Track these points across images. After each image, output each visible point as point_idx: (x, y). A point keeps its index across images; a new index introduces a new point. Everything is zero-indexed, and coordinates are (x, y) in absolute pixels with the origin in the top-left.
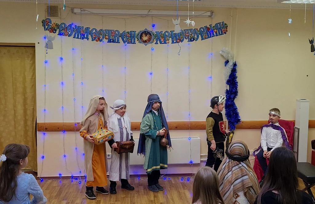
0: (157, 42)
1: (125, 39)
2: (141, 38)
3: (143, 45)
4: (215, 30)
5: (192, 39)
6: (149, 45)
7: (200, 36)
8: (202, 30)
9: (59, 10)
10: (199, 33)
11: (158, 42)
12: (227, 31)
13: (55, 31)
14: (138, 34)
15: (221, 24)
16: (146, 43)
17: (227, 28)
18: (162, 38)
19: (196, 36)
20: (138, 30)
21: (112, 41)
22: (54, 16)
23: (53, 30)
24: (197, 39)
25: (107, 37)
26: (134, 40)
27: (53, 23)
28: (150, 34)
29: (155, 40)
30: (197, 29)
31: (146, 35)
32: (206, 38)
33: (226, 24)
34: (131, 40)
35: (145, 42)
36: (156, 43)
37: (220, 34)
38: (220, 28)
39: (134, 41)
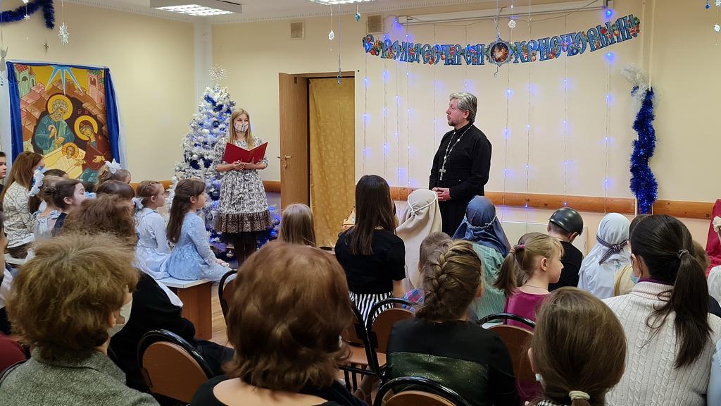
0: (516, 59)
1: (469, 58)
2: (492, 54)
3: (495, 65)
4: (616, 32)
5: (575, 51)
6: (505, 66)
7: (588, 43)
8: (592, 33)
9: (382, 21)
10: (586, 38)
11: (519, 59)
12: (638, 31)
13: (377, 53)
14: (488, 49)
15: (628, 18)
16: (500, 63)
17: (638, 27)
18: (523, 53)
19: (581, 46)
20: (488, 42)
21: (450, 61)
22: (376, 31)
23: (375, 51)
24: (583, 50)
25: (444, 56)
26: (483, 58)
27: (375, 41)
28: (506, 47)
29: (513, 56)
30: (583, 32)
31: (500, 50)
32: (598, 48)
33: (636, 19)
34: (478, 59)
35: (498, 60)
36: (516, 62)
37: (624, 39)
38: (625, 28)
39: (482, 61)
